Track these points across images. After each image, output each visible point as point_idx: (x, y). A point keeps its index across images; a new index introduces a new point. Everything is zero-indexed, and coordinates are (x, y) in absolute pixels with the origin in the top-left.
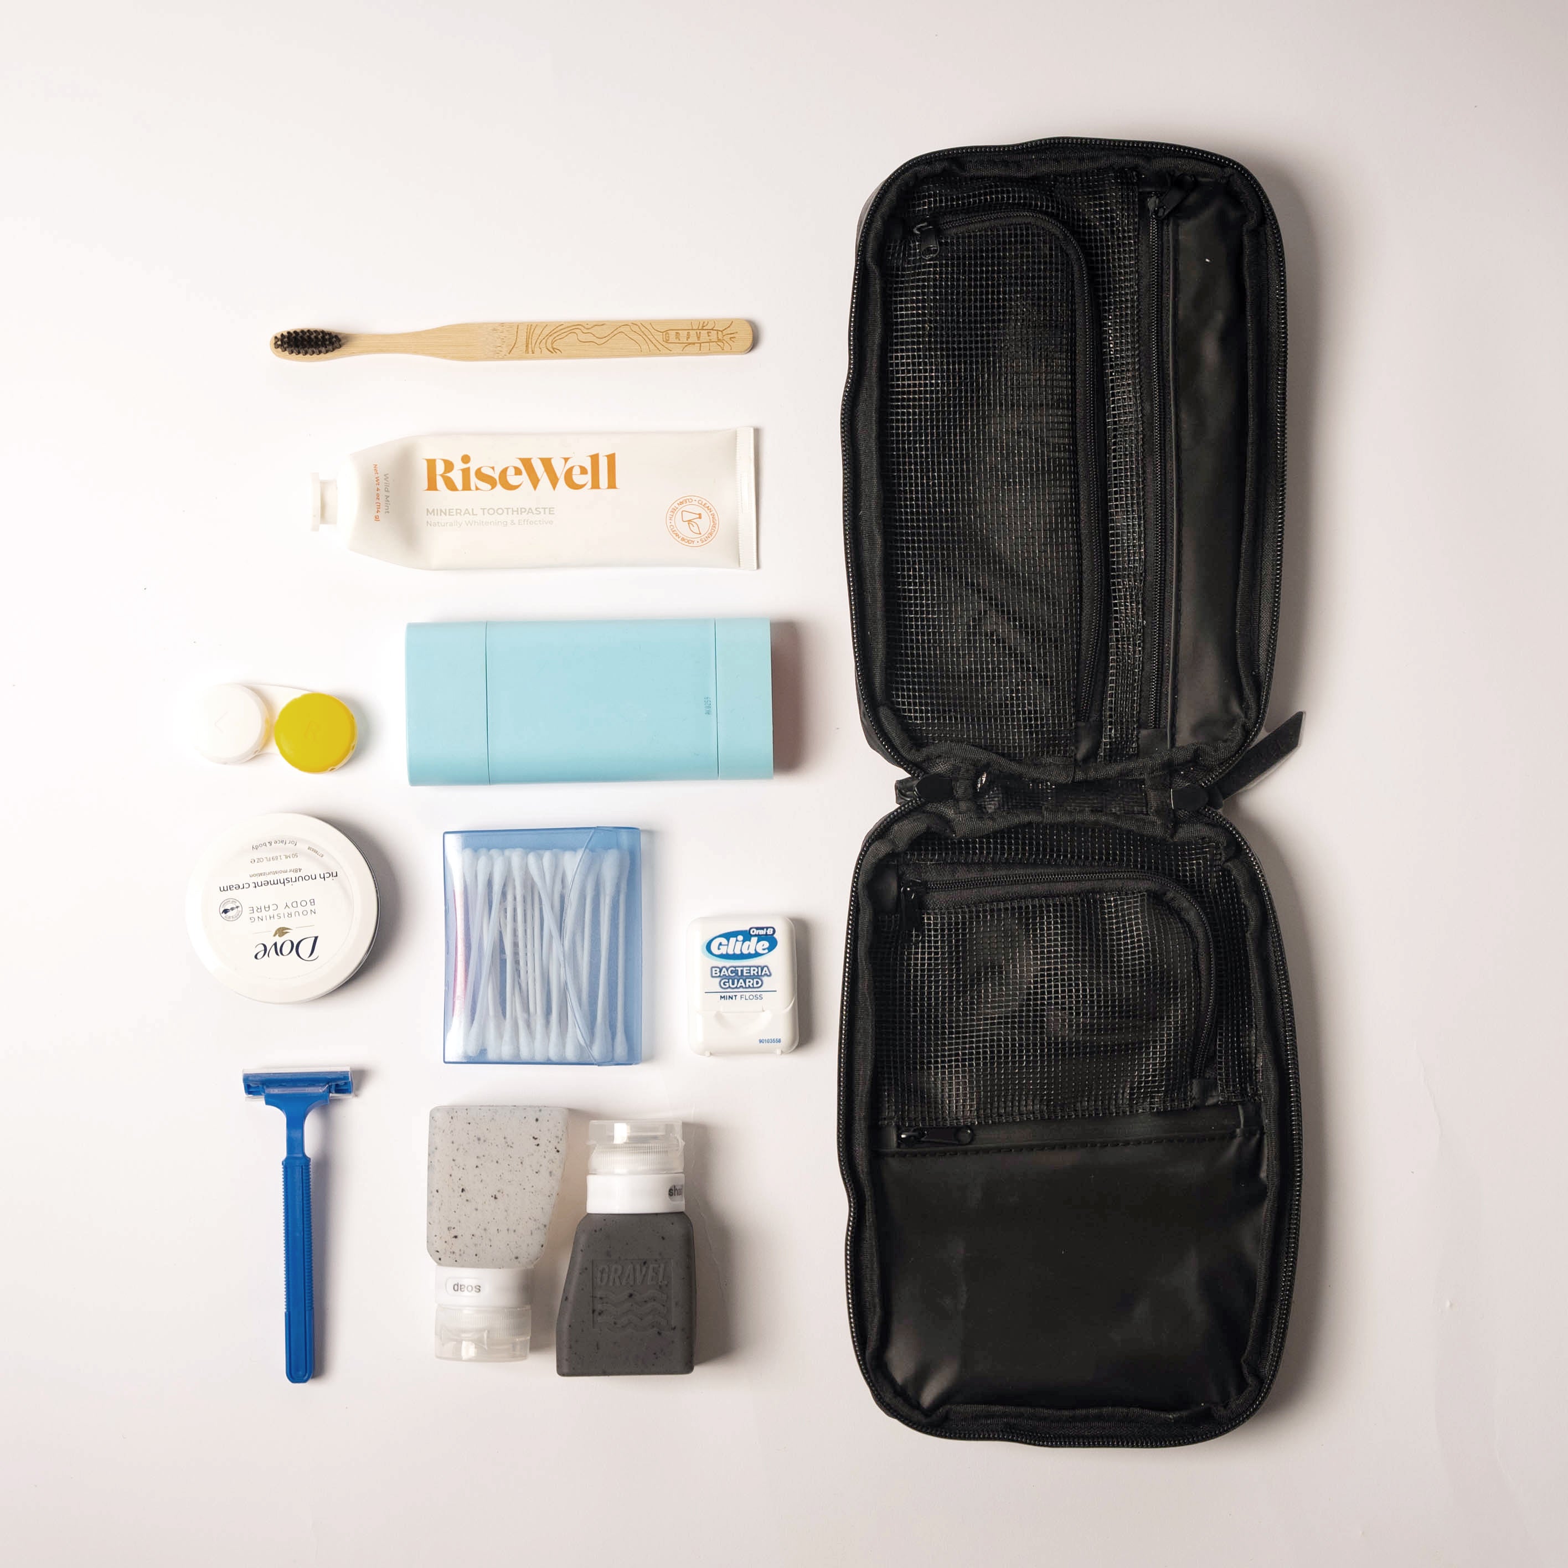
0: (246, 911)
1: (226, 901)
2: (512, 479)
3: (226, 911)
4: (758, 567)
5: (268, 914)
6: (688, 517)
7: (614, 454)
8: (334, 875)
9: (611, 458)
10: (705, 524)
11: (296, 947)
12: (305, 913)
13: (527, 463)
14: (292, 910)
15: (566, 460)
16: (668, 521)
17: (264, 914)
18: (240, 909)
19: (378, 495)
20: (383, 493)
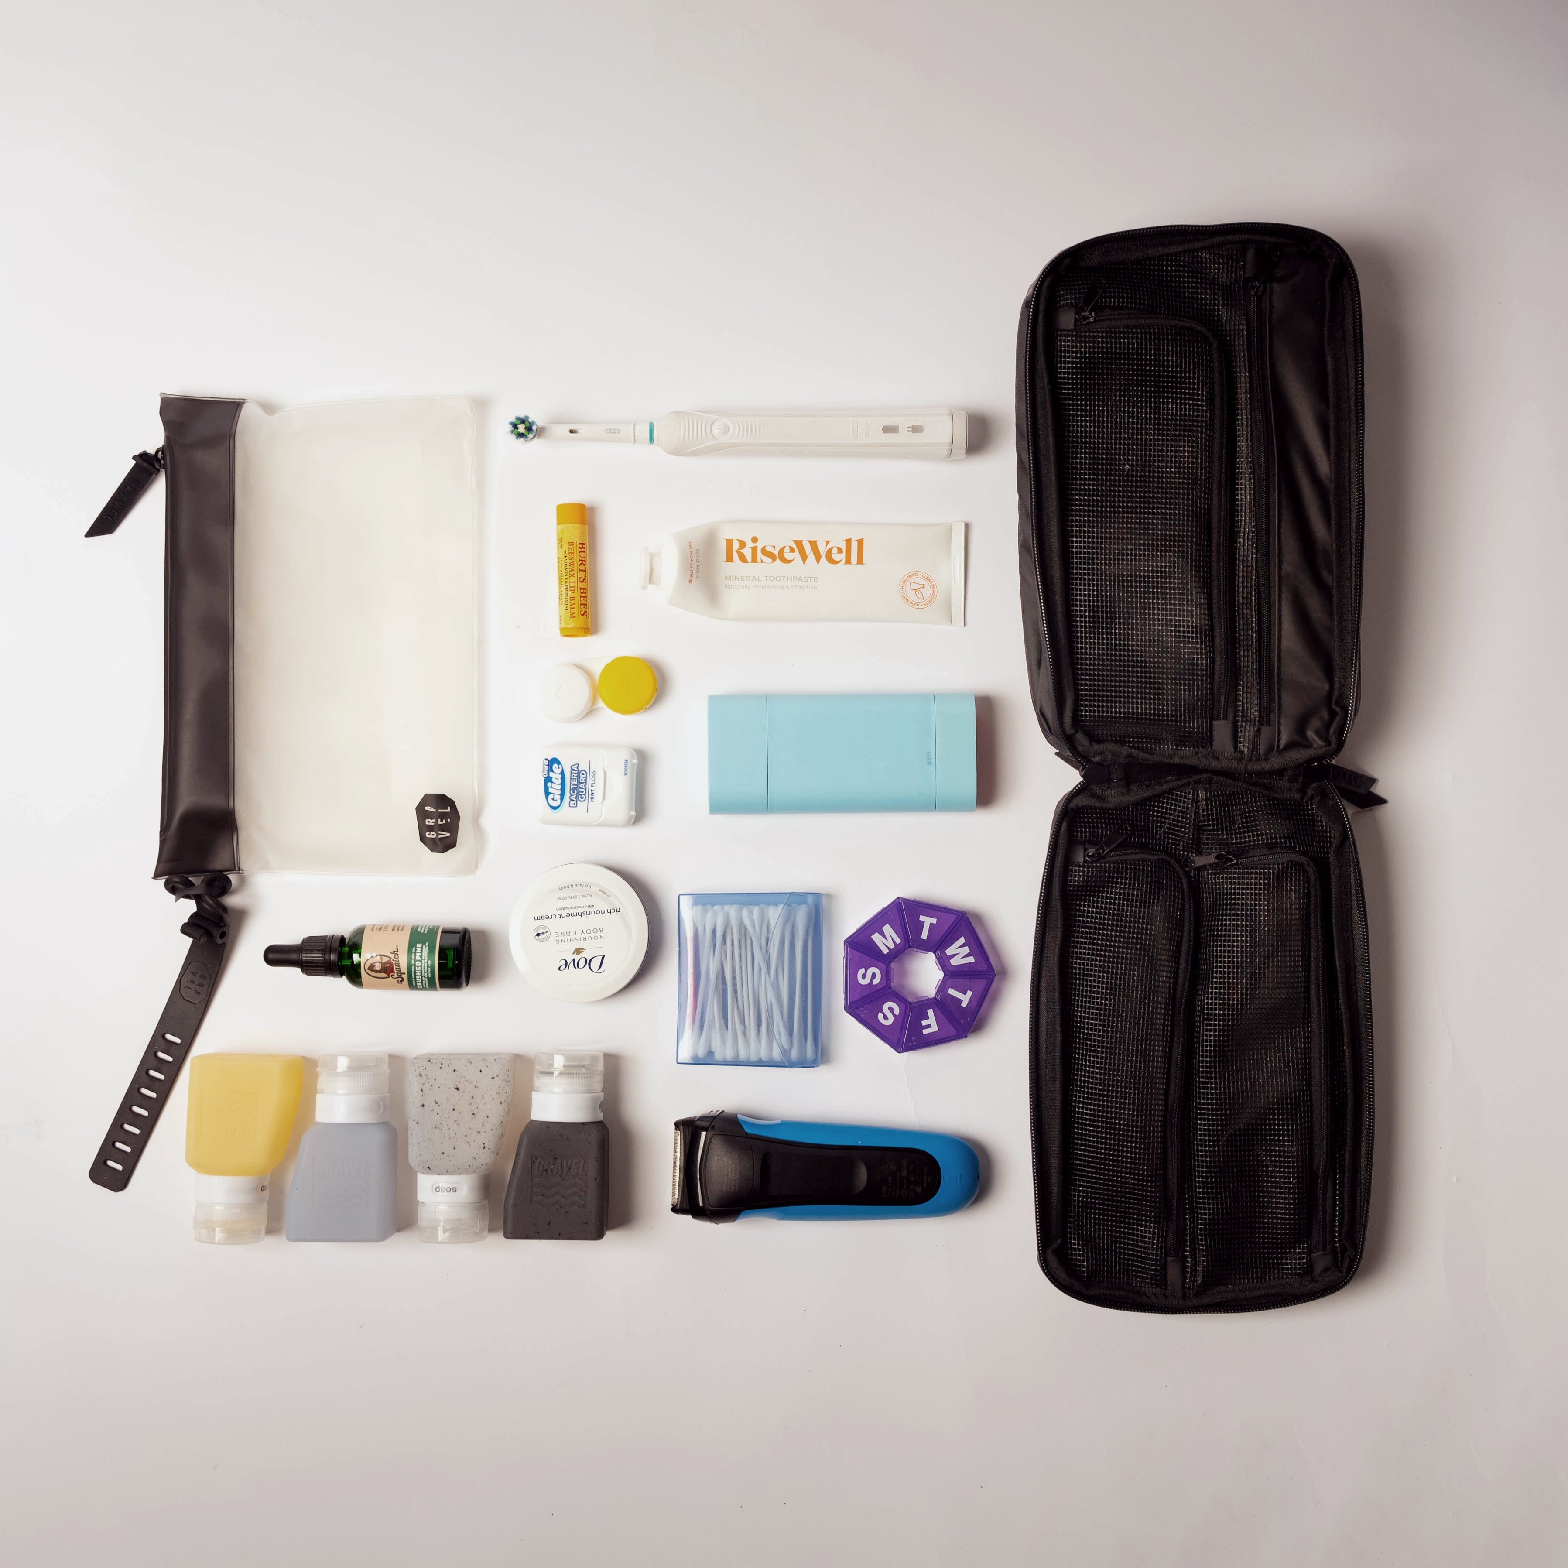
0: (553, 935)
1: (537, 928)
2: (788, 556)
3: (538, 935)
4: (965, 625)
5: (569, 938)
6: (914, 586)
7: (863, 539)
8: (617, 911)
9: (860, 542)
10: (927, 592)
11: (588, 963)
12: (596, 938)
13: (799, 543)
14: (587, 936)
15: (828, 542)
16: (901, 590)
17: (566, 938)
18: (548, 933)
19: (691, 564)
20: (695, 564)
